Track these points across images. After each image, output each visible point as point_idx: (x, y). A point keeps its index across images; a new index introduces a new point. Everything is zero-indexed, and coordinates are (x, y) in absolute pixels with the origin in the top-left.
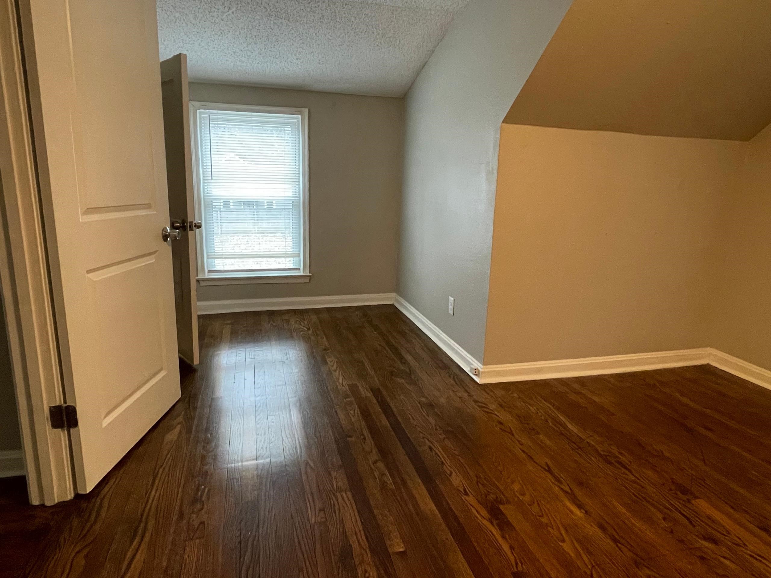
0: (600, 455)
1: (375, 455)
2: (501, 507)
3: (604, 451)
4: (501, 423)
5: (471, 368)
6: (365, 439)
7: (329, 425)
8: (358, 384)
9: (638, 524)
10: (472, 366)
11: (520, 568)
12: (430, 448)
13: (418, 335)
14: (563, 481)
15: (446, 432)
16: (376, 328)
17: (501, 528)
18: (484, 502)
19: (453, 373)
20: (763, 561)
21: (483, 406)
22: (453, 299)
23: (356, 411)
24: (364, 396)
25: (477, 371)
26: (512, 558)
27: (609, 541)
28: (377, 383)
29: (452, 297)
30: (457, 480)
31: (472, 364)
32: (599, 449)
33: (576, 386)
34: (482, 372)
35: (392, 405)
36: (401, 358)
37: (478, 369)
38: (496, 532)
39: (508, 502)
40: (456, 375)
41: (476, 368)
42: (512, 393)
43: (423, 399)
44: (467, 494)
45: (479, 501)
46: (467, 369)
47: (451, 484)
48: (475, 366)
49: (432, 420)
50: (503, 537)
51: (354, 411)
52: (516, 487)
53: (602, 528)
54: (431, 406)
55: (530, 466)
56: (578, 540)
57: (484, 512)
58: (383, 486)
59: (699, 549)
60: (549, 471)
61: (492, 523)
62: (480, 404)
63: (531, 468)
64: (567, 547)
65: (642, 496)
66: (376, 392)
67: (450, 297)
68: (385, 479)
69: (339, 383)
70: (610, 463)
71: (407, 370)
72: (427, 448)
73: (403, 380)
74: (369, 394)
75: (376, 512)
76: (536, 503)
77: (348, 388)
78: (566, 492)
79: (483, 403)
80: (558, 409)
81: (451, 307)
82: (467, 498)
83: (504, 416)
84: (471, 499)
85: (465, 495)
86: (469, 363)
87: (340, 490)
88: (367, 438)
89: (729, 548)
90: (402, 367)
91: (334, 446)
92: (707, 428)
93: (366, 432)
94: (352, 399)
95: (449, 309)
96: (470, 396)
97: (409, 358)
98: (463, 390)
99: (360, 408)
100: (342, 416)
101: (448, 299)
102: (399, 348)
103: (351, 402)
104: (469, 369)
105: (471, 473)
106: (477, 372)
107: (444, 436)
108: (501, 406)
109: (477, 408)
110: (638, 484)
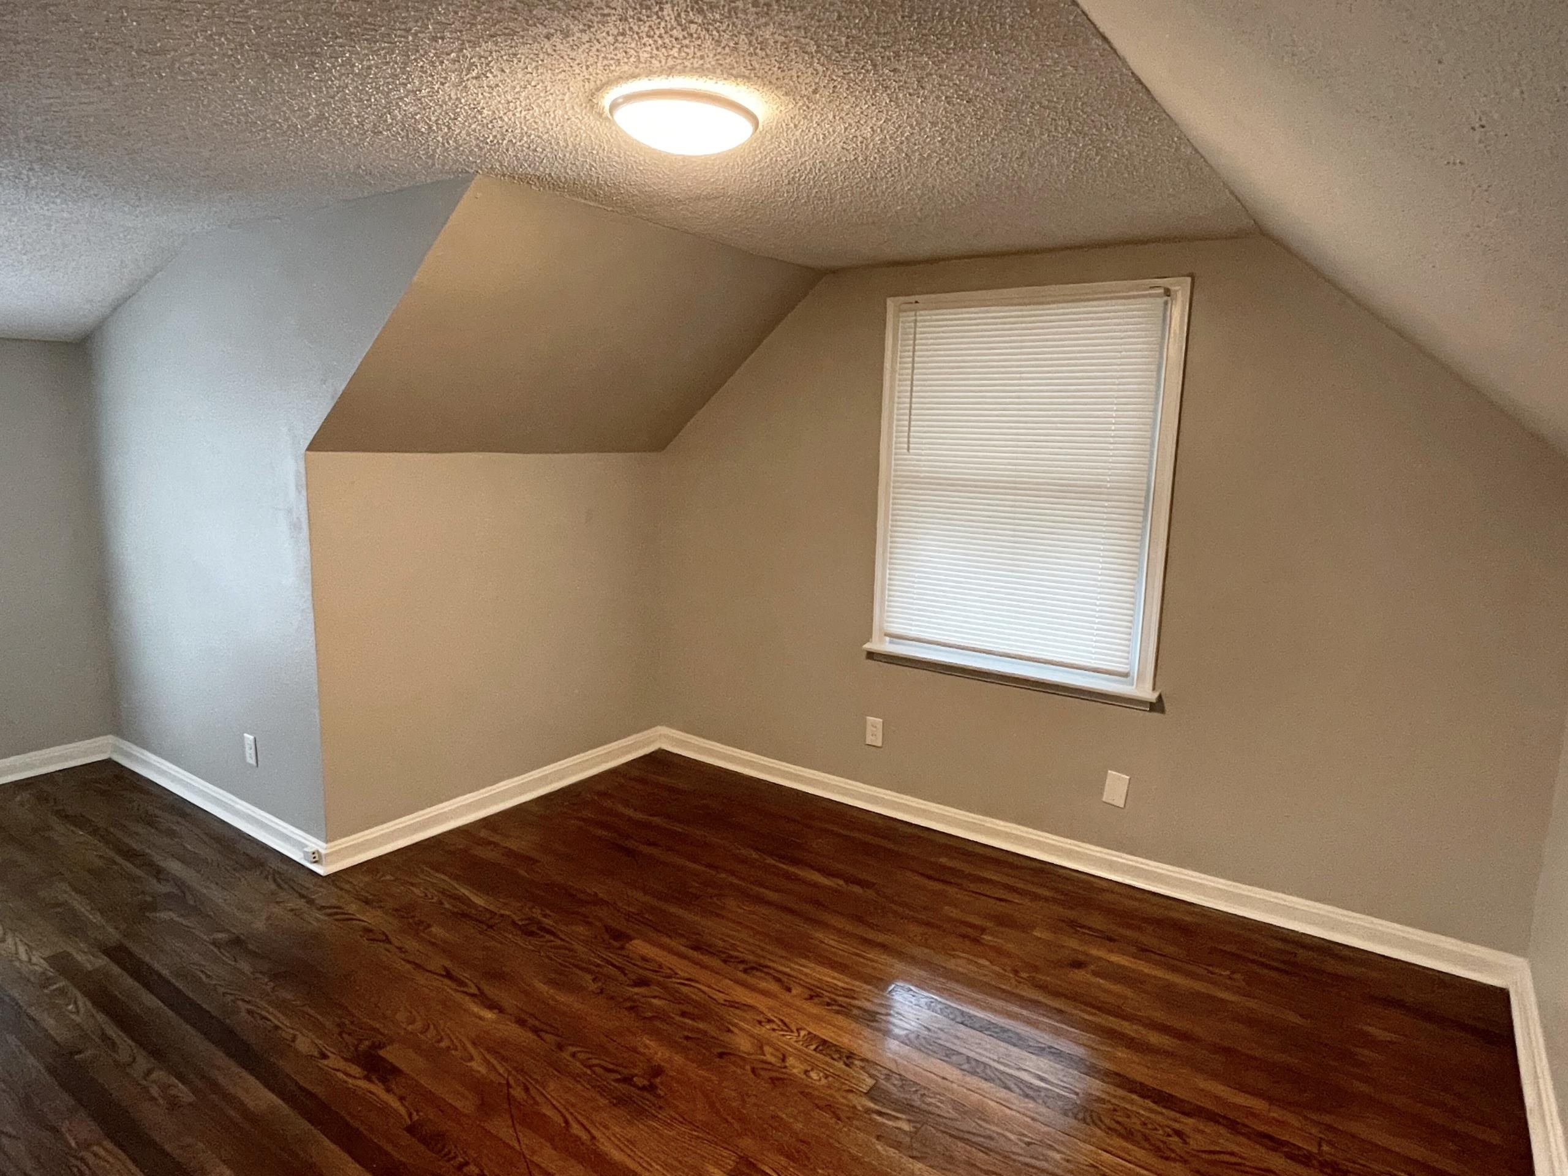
0: (519, 927)
1: (143, 1062)
2: (381, 1053)
3: (522, 920)
4: (368, 930)
5: (306, 853)
6: (114, 1044)
7: (23, 1048)
8: (70, 950)
9: (563, 998)
10: (306, 849)
11: (415, 1117)
12: (249, 1012)
13: (184, 815)
14: (470, 983)
15: (275, 977)
16: (78, 821)
17: (384, 1080)
18: (355, 1059)
19: (271, 871)
20: (693, 984)
21: (336, 913)
22: (251, 737)
23: (80, 1004)
24: (89, 967)
25: (316, 855)
26: (403, 1111)
27: (530, 1035)
28: (112, 935)
29: (251, 734)
30: (304, 1044)
31: (307, 846)
32: (516, 918)
33: (483, 833)
34: (327, 855)
35: (156, 966)
36: (159, 873)
37: (318, 851)
38: (378, 1089)
39: (391, 1041)
40: (279, 873)
41: (313, 850)
42: (383, 875)
43: (220, 936)
44: (324, 1056)
45: (346, 1060)
46: (296, 856)
47: (297, 1053)
48: (312, 848)
49: (245, 966)
50: (388, 1090)
51: (75, 1003)
52: (401, 1016)
53: (521, 1022)
54: (237, 942)
55: (421, 979)
56: (488, 1050)
57: (355, 1070)
58: (174, 1105)
59: (630, 999)
60: (449, 975)
61: (370, 1080)
62: (329, 911)
63: (422, 982)
64: (478, 1066)
65: (570, 963)
66: (117, 953)
67: (246, 735)
68: (173, 1092)
69: (21, 962)
70: (531, 934)
71: (175, 891)
72: (244, 1014)
73: (171, 913)
74: (102, 961)
75: (168, 1147)
76: (432, 1026)
77: (45, 965)
78: (473, 995)
79: (334, 908)
80: (457, 878)
81: (250, 753)
82: (326, 1062)
83: (371, 918)
84: (334, 1061)
85: (322, 1059)
86: (301, 846)
87: (87, 1146)
88: (118, 1041)
89: (659, 984)
90: (163, 888)
91: (49, 1079)
92: (650, 844)
93: (112, 1031)
94: (62, 983)
95: (248, 755)
96: (311, 902)
97: (174, 867)
98: (296, 895)
99: (87, 994)
100: (49, 1022)
101: (242, 739)
102: (148, 851)
103: (62, 992)
104: (302, 855)
105: (328, 1024)
106: (317, 858)
107: (272, 984)
108: (367, 902)
109: (326, 918)
110: (566, 948)
